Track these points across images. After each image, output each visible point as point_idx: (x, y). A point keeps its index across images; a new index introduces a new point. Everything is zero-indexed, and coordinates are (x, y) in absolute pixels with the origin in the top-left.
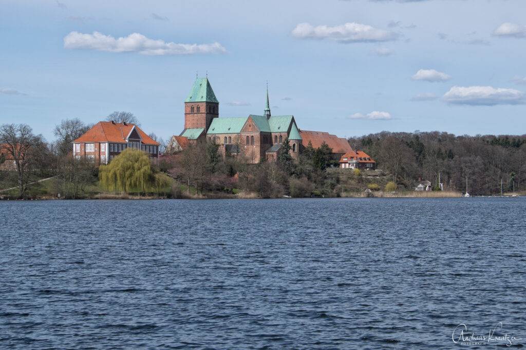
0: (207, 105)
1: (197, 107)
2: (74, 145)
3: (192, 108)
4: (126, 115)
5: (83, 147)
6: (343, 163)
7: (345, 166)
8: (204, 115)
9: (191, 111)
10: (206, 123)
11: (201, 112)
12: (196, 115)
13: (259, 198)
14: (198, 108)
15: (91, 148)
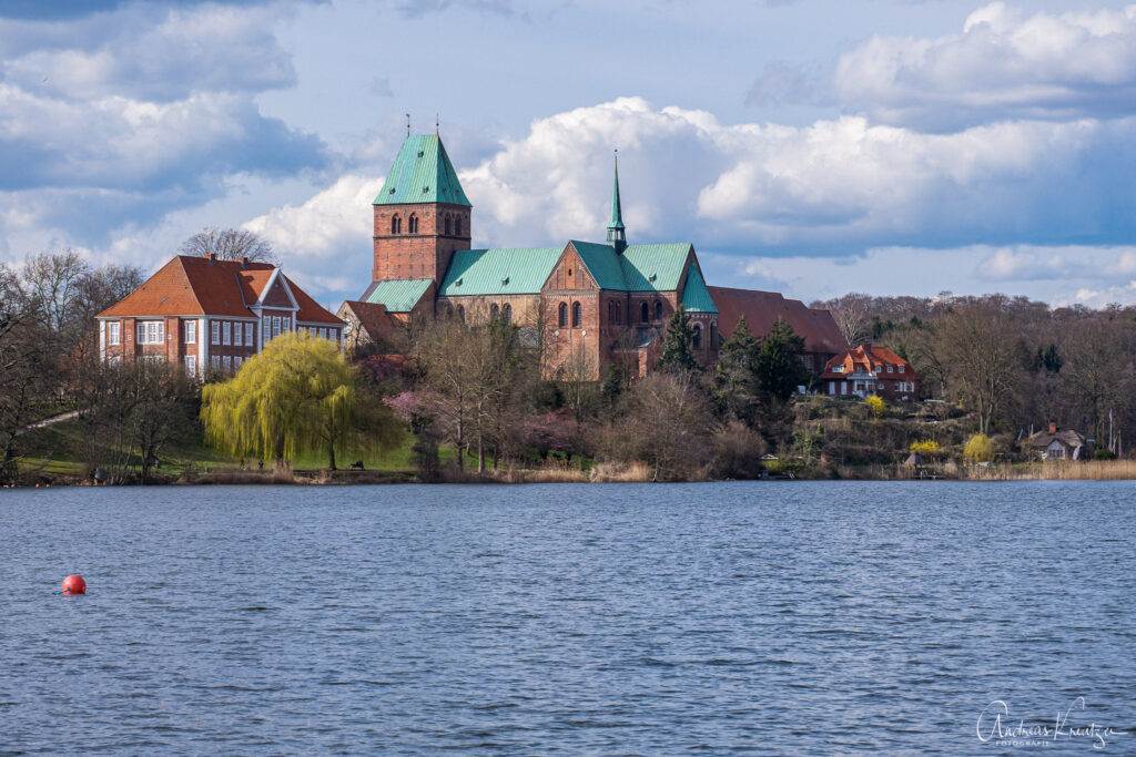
0: (439, 214)
1: (411, 220)
2: (102, 324)
3: (395, 222)
4: (238, 239)
5: (129, 331)
6: (832, 380)
7: (838, 389)
8: (432, 242)
9: (394, 231)
10: (438, 265)
11: (421, 233)
12: (406, 241)
13: (650, 480)
14: (413, 222)
15: (155, 335)
